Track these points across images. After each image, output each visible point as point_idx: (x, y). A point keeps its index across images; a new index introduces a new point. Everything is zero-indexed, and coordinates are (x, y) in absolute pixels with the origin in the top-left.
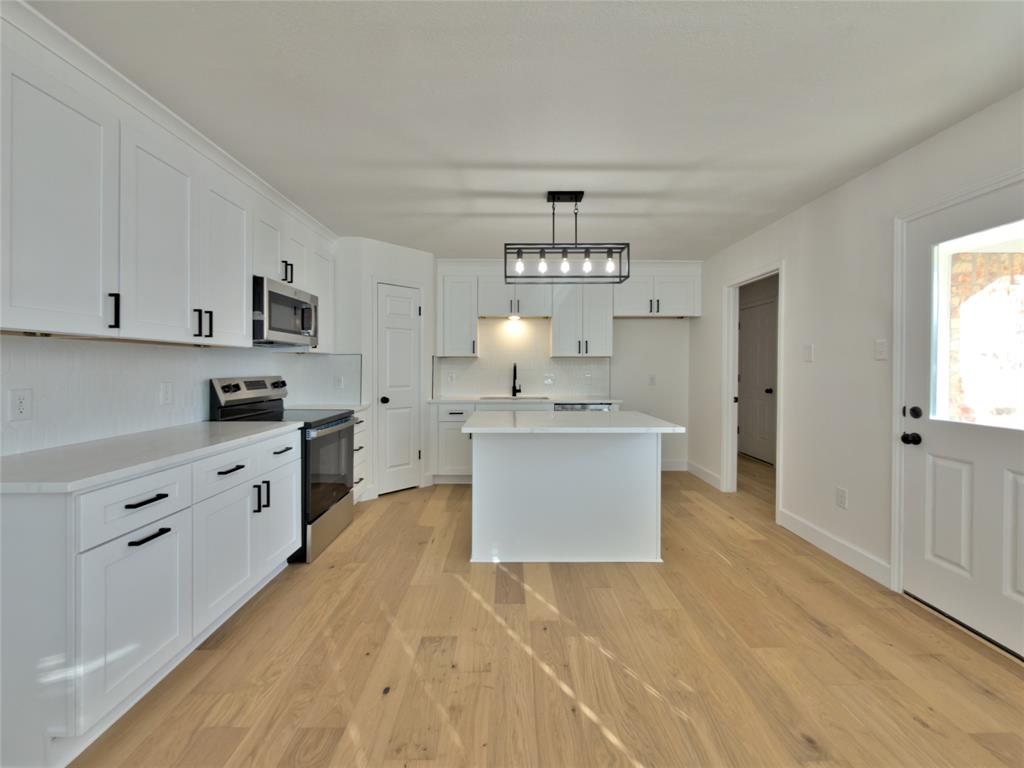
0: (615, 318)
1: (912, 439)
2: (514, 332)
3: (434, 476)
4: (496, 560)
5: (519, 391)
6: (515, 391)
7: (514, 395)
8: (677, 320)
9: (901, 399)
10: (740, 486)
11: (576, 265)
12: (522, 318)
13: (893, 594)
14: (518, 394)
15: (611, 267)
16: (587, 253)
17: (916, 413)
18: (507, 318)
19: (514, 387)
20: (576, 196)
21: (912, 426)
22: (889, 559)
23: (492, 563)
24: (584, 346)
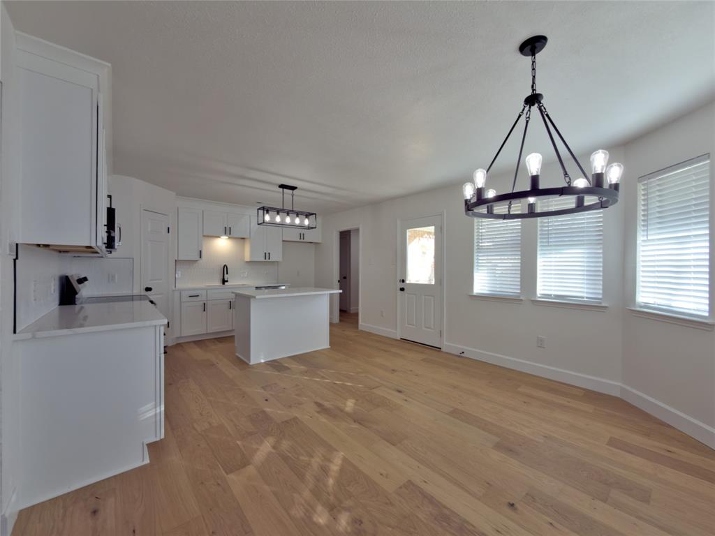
0: (283, 241)
1: (402, 289)
2: (223, 245)
3: (178, 338)
4: (263, 361)
5: (227, 281)
6: (224, 281)
7: (223, 283)
8: (309, 244)
9: (399, 278)
10: (340, 320)
11: (293, 220)
12: (229, 238)
13: (397, 340)
14: (226, 283)
15: (306, 222)
16: (297, 215)
17: (403, 281)
18: (219, 237)
19: (224, 279)
20: (293, 188)
21: (402, 285)
22: (396, 329)
23: (261, 363)
24: (267, 255)
